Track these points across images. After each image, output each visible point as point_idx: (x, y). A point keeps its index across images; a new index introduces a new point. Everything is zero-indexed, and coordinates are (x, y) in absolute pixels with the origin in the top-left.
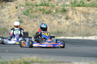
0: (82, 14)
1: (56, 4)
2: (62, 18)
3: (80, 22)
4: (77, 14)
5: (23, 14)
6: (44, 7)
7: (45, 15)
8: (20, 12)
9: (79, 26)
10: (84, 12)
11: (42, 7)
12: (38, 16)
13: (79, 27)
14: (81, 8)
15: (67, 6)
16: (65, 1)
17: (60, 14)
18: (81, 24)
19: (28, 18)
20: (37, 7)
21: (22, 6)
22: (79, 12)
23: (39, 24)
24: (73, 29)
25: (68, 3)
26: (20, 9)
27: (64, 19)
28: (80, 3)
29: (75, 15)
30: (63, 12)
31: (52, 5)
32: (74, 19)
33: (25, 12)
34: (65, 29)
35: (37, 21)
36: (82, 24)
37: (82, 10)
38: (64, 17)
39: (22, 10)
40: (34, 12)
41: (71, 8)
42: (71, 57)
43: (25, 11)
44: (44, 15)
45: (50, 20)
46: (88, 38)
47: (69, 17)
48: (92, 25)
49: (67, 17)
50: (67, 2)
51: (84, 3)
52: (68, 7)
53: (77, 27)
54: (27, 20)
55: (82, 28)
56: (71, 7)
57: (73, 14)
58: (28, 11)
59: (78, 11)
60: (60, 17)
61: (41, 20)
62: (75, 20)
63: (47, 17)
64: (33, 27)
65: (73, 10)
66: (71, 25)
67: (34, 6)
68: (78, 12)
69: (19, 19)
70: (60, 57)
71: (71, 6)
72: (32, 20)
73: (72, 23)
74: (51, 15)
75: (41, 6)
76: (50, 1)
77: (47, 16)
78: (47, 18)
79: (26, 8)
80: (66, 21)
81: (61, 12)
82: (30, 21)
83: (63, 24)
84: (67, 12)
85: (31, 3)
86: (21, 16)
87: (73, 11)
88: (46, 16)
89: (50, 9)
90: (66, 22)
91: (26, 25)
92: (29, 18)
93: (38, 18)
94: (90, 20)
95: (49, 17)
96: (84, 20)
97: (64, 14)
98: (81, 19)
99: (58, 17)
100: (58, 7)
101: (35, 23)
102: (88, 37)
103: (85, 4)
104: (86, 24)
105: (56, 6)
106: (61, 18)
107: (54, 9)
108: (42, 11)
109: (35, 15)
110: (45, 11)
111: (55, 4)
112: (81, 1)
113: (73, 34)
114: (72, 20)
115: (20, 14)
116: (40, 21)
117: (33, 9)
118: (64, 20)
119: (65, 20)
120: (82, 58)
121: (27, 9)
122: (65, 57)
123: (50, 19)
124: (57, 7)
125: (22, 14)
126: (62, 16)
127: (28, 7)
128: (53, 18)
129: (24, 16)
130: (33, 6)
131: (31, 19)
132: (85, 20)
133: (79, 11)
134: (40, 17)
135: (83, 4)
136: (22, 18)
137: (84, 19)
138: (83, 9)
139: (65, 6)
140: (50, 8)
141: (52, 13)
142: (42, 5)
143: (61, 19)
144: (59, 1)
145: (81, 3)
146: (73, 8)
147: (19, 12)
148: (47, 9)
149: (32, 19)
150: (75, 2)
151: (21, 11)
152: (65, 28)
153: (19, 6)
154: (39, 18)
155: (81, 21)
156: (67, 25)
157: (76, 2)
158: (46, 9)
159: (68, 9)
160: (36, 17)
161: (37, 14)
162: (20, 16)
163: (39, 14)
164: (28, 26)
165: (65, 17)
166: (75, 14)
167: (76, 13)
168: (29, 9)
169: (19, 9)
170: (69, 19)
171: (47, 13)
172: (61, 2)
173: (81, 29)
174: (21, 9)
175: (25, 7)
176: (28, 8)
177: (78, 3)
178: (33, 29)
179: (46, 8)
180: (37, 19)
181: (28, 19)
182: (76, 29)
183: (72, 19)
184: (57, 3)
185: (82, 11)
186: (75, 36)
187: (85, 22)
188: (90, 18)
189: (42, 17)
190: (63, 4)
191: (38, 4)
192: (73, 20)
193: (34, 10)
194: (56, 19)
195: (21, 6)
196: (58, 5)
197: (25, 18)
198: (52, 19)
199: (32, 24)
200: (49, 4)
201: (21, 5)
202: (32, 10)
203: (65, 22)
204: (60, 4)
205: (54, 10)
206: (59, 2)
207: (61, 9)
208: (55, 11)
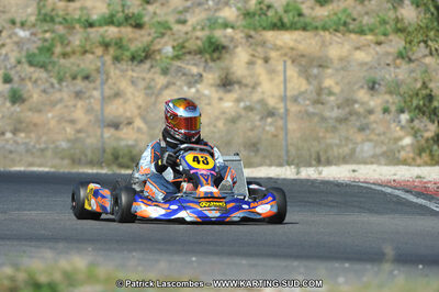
0: (293, 62)
1: (177, 16)
2: (205, 80)
3: (284, 98)
4: (272, 62)
5: (24, 60)
6: (120, 32)
7: (123, 66)
8: (13, 51)
9: (282, 118)
10: (303, 56)
11: (112, 31)
12: (94, 74)
13: (280, 123)
14: (286, 38)
15: (226, 25)
16: (218, 4)
17: (195, 65)
18: (287, 110)
19: (47, 81)
20: (90, 30)
21: (23, 25)
22: (278, 53)
23: (97, 107)
24: (252, 130)
25: (229, 13)
26: (10, 37)
27: (212, 85)
28: (286, 12)
29: (260, 68)
30: (208, 56)
31: (159, 19)
32: (255, 86)
33: (36, 51)
34: (215, 130)
35: (87, 95)
36: (294, 108)
37: (292, 44)
38: (211, 77)
39: (19, 44)
40: (74, 53)
41: (242, 35)
42: (244, 262)
43: (33, 48)
44: (119, 65)
45: (148, 91)
46: (320, 173)
47: (234, 78)
48: (336, 113)
49: (226, 77)
50: (227, 9)
51: (300, 15)
52: (229, 30)
53: (271, 124)
54: (44, 91)
55: (292, 126)
56: (242, 31)
57: (251, 63)
58: (49, 50)
59: (276, 48)
60: (193, 76)
61: (108, 92)
62: (260, 89)
63: (135, 75)
64: (72, 122)
65: (251, 44)
66: (243, 113)
67: (74, 28)
68: (273, 54)
69: (8, 86)
70: (194, 259)
71: (244, 27)
72: (65, 89)
73: (248, 103)
74: (152, 67)
75: (105, 28)
76: (148, 3)
77: (133, 70)
78: (133, 83)
79: (41, 36)
80: (221, 93)
81: (199, 56)
82: (58, 95)
83: (208, 107)
84: (227, 56)
85: (61, 13)
86: (17, 72)
87: (254, 50)
88: (130, 73)
89: (147, 39)
90: (221, 99)
91: (39, 111)
92: (55, 81)
93: (94, 81)
94: (331, 93)
95: (144, 79)
96: (301, 93)
97: (211, 64)
98: (288, 85)
99: (184, 74)
100: (187, 33)
101: (80, 104)
102: (320, 168)
103: (308, 20)
104: (311, 109)
105: (176, 27)
106: (196, 82)
107: (166, 39)
108: (112, 50)
109: (82, 66)
110: (128, 50)
111: (171, 19)
112: (288, 5)
113: (252, 154)
114: (249, 89)
115: (13, 60)
116: (102, 93)
117: (71, 38)
118: (213, 89)
119: (217, 91)
120: (296, 263)
121: (45, 40)
122: (216, 259)
123: (148, 87)
124: (179, 31)
125: (19, 62)
126: (204, 74)
127: (46, 28)
128: (161, 80)
129: (32, 69)
130: (71, 28)
131: (64, 84)
132: (306, 92)
133: (278, 50)
134: (104, 77)
135: (296, 19)
136: (22, 79)
137: (303, 89)
138: (296, 40)
139: (214, 29)
140: (149, 35)
141: (158, 57)
142: (110, 21)
143: (199, 86)
144: (189, 4)
145: (291, 14)
146: (251, 37)
147: (6, 55)
148: (136, 39)
149: (67, 86)
150: (261, 9)
151: (15, 48)
152: (215, 126)
153: (8, 25)
154: (98, 82)
155: (289, 94)
156: (224, 113)
157: (265, 8)
158: (130, 40)
159: (232, 39)
160: (87, 78)
161: (89, 63)
162: (12, 73)
163: (99, 64)
164: (50, 115)
165: (216, 75)
166: (260, 62)
167: (266, 60)
168: (53, 39)
169: (8, 41)
170: (236, 87)
171: (133, 58)
172: (197, 10)
173: (286, 134)
174: (15, 39)
175: (34, 30)
176: (48, 35)
177: (276, 12)
178: (69, 130)
179: (131, 36)
180: (92, 85)
181: (47, 85)
182: (268, 132)
183: (246, 86)
184: (181, 12)
185: (292, 49)
186: (261, 165)
187: (307, 102)
188: (328, 83)
189: (112, 74)
190: (209, 19)
191: (95, 17)
192: (251, 93)
193: (77, 43)
194: (174, 84)
195: (18, 25)
196: (184, 22)
197: (34, 79)
198: (159, 87)
199: (66, 106)
200: (146, 19)
201: (18, 20)
202: (66, 42)
203: (215, 101)
204: (192, 19)
205: (166, 44)
206: (189, 8)
207: (197, 38)
208: (173, 47)
